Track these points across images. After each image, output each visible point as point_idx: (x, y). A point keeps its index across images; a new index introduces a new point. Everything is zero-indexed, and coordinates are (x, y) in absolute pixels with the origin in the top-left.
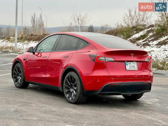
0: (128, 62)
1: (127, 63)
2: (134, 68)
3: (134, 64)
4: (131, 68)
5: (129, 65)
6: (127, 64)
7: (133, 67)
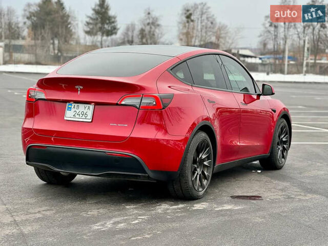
0: (73, 104)
1: (70, 106)
2: (83, 117)
3: (87, 108)
5: (73, 110)
6: (71, 108)
7: (81, 115)
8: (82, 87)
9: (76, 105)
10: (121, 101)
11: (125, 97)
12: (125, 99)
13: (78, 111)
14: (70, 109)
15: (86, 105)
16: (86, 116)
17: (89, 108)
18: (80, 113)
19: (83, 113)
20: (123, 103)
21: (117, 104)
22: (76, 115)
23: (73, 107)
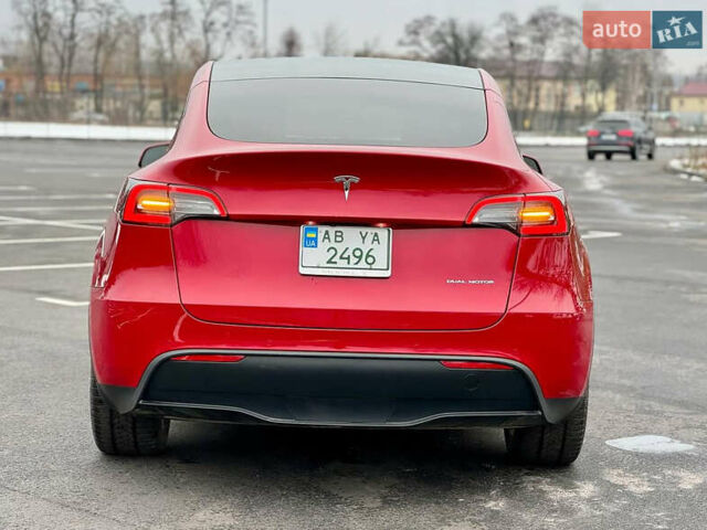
0: (322, 229)
1: (311, 235)
2: (363, 264)
3: (370, 238)
4: (344, 263)
5: (323, 245)
6: (316, 239)
7: (354, 260)
8: (356, 180)
9: (332, 230)
10: (472, 215)
11: (483, 204)
12: (481, 211)
13: (340, 248)
14: (312, 243)
15: (364, 230)
16: (370, 260)
17: (376, 238)
18: (349, 252)
19: (358, 253)
20: (476, 220)
21: (463, 225)
22: (336, 259)
23: (321, 236)
